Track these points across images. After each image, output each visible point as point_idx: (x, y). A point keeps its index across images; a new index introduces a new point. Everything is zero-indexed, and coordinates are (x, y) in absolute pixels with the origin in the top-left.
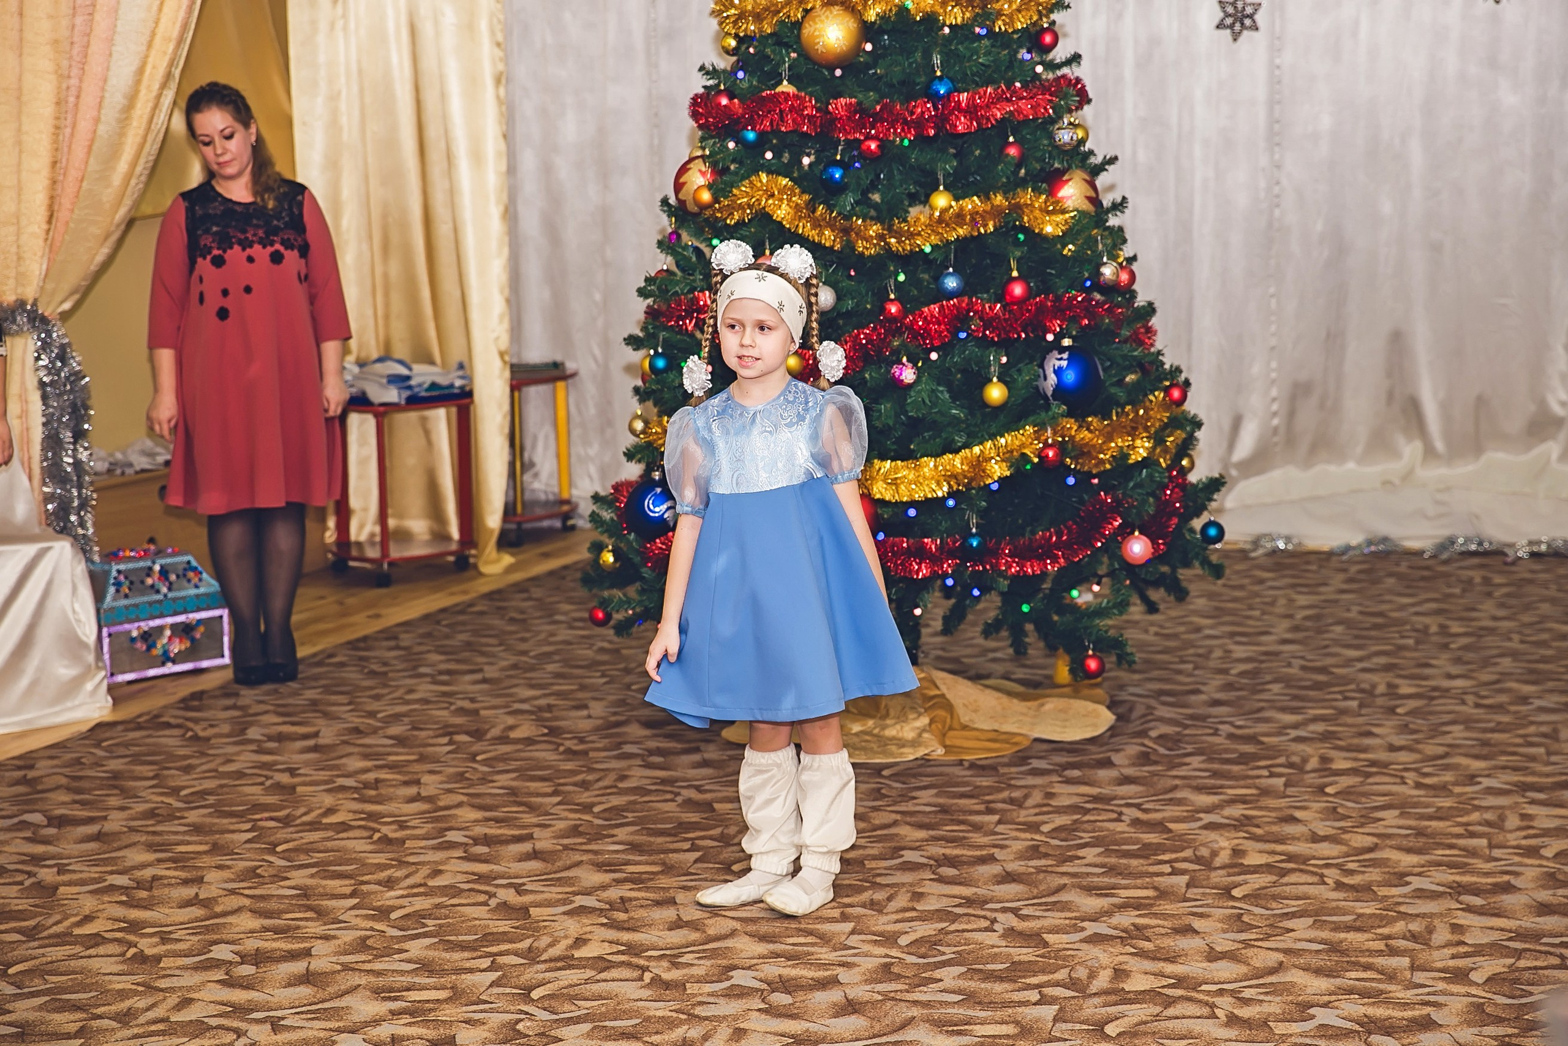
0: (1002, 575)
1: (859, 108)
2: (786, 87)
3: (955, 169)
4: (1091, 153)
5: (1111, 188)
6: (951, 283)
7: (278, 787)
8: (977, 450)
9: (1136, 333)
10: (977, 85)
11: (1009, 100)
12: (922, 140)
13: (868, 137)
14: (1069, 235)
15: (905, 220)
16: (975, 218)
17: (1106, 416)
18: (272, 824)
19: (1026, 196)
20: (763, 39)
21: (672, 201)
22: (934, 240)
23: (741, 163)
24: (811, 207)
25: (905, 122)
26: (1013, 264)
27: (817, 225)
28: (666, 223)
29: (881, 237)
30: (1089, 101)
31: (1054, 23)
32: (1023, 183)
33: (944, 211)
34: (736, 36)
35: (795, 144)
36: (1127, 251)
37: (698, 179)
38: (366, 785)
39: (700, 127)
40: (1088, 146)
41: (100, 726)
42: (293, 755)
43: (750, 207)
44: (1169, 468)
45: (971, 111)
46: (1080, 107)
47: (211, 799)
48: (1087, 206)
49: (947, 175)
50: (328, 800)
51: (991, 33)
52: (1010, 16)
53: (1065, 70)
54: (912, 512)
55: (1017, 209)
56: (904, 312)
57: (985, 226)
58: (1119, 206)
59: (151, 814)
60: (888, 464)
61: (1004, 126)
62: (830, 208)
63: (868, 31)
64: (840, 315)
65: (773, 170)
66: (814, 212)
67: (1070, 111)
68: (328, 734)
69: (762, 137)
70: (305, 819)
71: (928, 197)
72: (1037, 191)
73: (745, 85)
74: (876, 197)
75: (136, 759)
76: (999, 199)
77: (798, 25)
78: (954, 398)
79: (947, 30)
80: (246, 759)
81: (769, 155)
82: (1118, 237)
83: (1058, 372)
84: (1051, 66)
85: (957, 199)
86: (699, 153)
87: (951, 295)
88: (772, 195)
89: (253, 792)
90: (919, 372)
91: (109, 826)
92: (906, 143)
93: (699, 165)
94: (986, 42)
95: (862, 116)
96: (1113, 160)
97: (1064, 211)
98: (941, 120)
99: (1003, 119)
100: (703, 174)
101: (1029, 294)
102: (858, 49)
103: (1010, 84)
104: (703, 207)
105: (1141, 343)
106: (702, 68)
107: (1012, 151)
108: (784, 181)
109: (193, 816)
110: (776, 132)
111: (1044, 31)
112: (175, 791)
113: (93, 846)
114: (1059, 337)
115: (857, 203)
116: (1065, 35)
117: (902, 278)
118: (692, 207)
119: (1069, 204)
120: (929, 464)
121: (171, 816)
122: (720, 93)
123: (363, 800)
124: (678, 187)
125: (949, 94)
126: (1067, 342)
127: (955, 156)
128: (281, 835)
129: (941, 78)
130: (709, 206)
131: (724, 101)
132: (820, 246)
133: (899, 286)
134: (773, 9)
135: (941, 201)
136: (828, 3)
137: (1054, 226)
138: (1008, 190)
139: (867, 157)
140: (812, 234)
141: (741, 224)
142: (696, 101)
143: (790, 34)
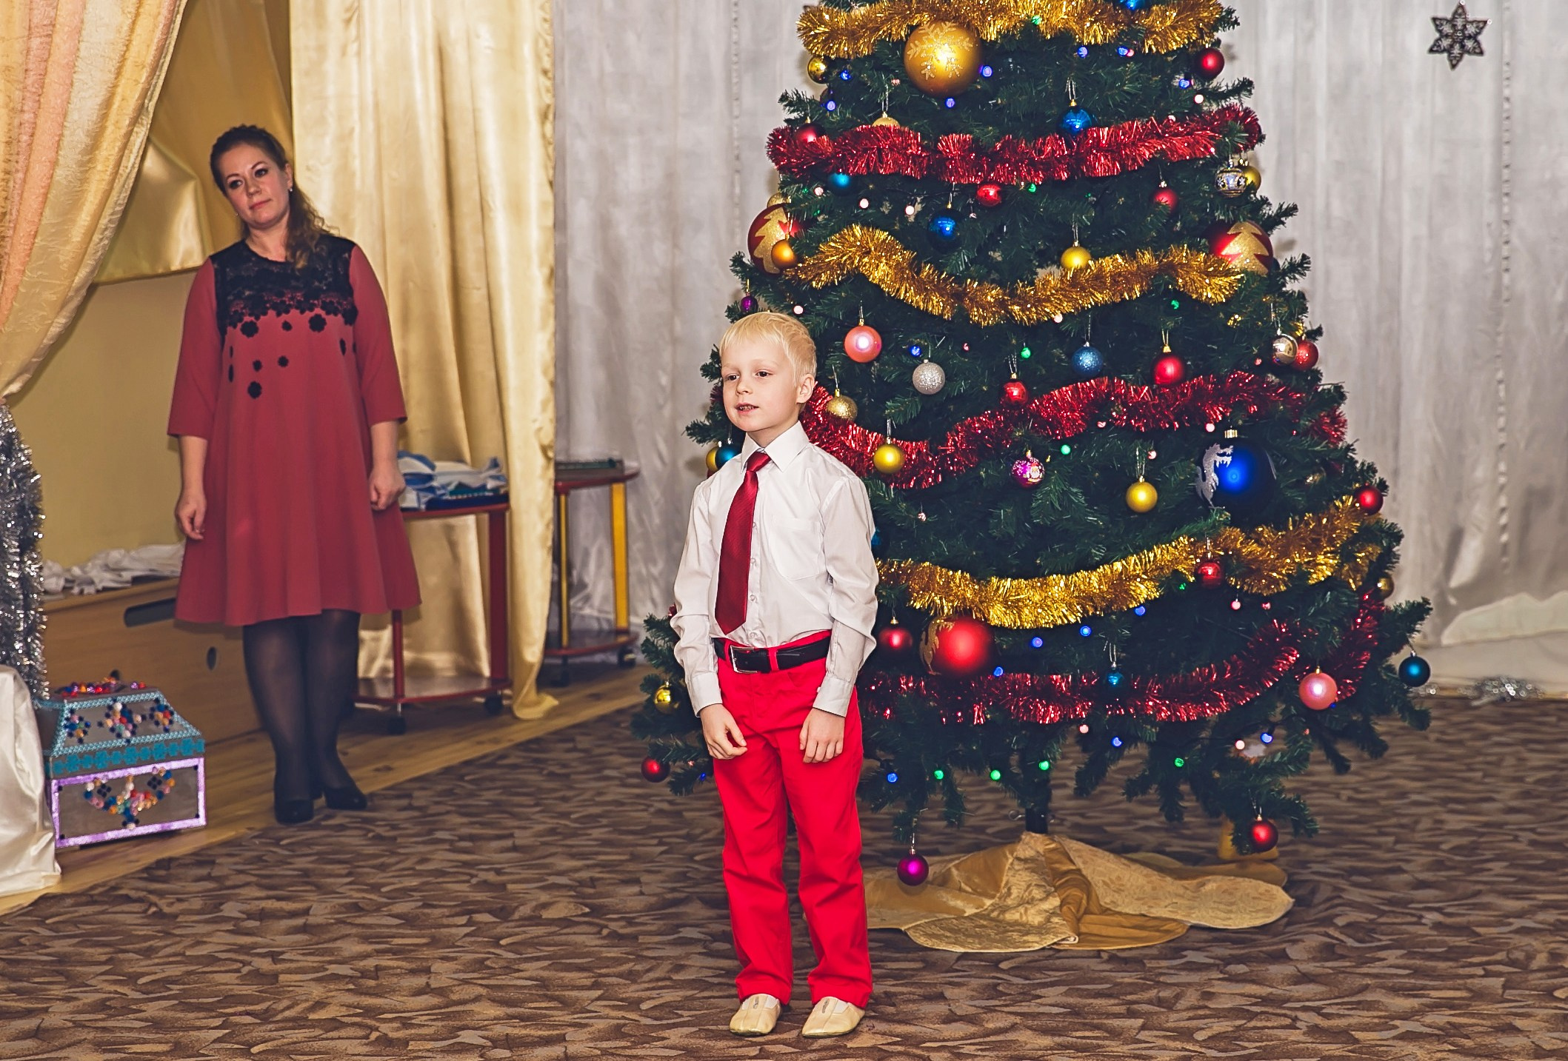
0: (1151, 721)
1: (976, 146)
2: (885, 121)
3: (1093, 220)
4: (1265, 201)
5: (1290, 245)
6: (1087, 360)
7: (257, 975)
8: (1118, 566)
9: (1320, 422)
10: (1123, 118)
11: (1160, 137)
12: (1051, 185)
13: (986, 182)
14: (1231, 304)
15: (1032, 283)
16: (1121, 280)
17: (1279, 525)
18: (248, 1019)
19: (1181, 254)
20: (860, 61)
21: (747, 259)
22: (1068, 307)
23: (831, 213)
24: (916, 266)
25: (1033, 165)
26: (1165, 338)
27: (923, 288)
29: (1001, 304)
30: (1261, 138)
31: (1218, 42)
32: (1178, 239)
33: (1078, 272)
34: (827, 60)
35: (899, 190)
36: (1307, 323)
37: (776, 232)
38: (364, 974)
39: (781, 169)
40: (1261, 193)
41: (45, 899)
42: (277, 936)
43: (841, 266)
44: (1361, 591)
45: (1113, 150)
46: (1250, 145)
47: (176, 989)
48: (1257, 267)
49: (1083, 229)
50: (317, 992)
51: (1139, 54)
52: (1164, 34)
53: (1233, 101)
54: (1038, 642)
55: (1170, 270)
56: (1029, 395)
57: (1131, 290)
58: (1300, 267)
59: (101, 1006)
60: (1008, 583)
61: (1155, 167)
62: (939, 268)
63: (985, 52)
64: (950, 399)
65: (869, 222)
66: (918, 275)
67: (1238, 151)
68: (321, 911)
69: (855, 179)
70: (287, 1014)
71: (1060, 254)
72: (1195, 248)
73: (836, 118)
74: (997, 256)
75: (87, 940)
76: (1147, 258)
77: (902, 45)
78: (1091, 503)
79: (1084, 51)
80: (219, 940)
81: (864, 204)
82: (1298, 303)
83: (1220, 470)
84: (1215, 95)
85: (1095, 257)
86: (780, 201)
87: (1087, 375)
88: (868, 253)
89: (227, 980)
90: (1047, 469)
91: (51, 1020)
92: (1033, 189)
93: (779, 215)
94: (1131, 65)
95: (981, 156)
96: (1291, 211)
97: (1228, 273)
98: (1076, 161)
99: (1153, 160)
100: (783, 226)
101: (1184, 374)
102: (975, 72)
103: (1162, 117)
104: (783, 266)
105: (1325, 436)
106: (784, 98)
107: (1164, 199)
108: (883, 235)
109: (153, 1009)
110: (873, 175)
111: (1205, 52)
112: (132, 979)
113: (30, 1043)
114: (1222, 427)
115: (972, 261)
116: (1233, 58)
117: (1026, 353)
118: (769, 267)
119: (1236, 264)
120: (1058, 584)
121: (125, 1010)
122: (805, 128)
123: (359, 992)
124: (754, 242)
125: (1086, 128)
126: (1231, 434)
127: (1095, 205)
128: (258, 1033)
129: (1076, 110)
130: (791, 265)
131: (811, 138)
132: (926, 314)
133: (1023, 363)
134: (869, 26)
135: (1076, 259)
136: (939, 18)
137: (1213, 291)
138: (1159, 246)
139: (985, 206)
140: (917, 300)
141: (829, 287)
142: (776, 138)
143: (891, 56)
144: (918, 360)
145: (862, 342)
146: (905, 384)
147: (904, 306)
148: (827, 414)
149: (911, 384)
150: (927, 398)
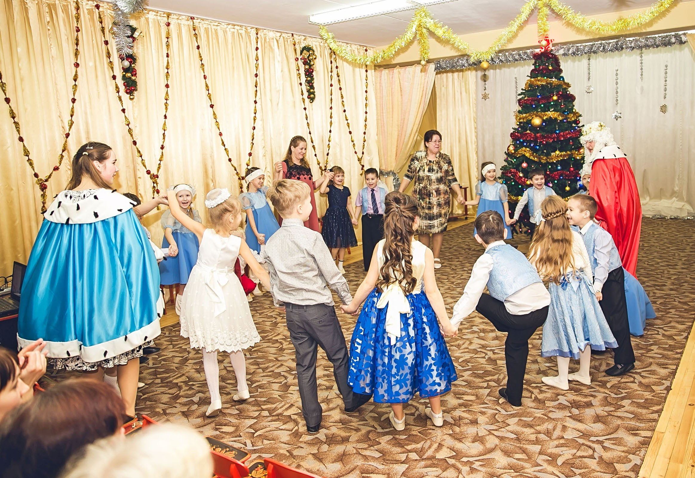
1: (542, 135)
2: (528, 132)
6: (559, 168)
10: (565, 131)
11: (570, 134)
12: (554, 141)
13: (544, 141)
15: (551, 156)
16: (564, 156)
19: (575, 152)
20: (524, 122)
21: (507, 152)
22: (556, 160)
23: (520, 145)
24: (533, 154)
25: (551, 138)
26: (571, 164)
27: (534, 157)
28: (505, 156)
29: (546, 159)
31: (579, 119)
32: (573, 149)
33: (558, 154)
34: (519, 122)
35: (530, 142)
37: (511, 148)
39: (512, 139)
43: (521, 154)
45: (563, 136)
49: (559, 148)
51: (567, 122)
52: (571, 118)
55: (572, 154)
56: (550, 173)
57: (566, 157)
61: (570, 139)
62: (536, 154)
63: (544, 121)
65: (526, 147)
69: (524, 140)
71: (555, 152)
73: (521, 131)
74: (545, 152)
76: (569, 152)
77: (531, 120)
78: (560, 190)
79: (559, 121)
81: (525, 144)
85: (560, 152)
86: (512, 144)
87: (559, 170)
88: (526, 152)
90: (553, 185)
92: (551, 142)
93: (511, 146)
95: (543, 137)
97: (581, 154)
98: (558, 138)
99: (569, 137)
100: (513, 147)
101: (574, 170)
102: (542, 125)
103: (571, 131)
104: (513, 153)
106: (512, 128)
107: (571, 143)
108: (528, 149)
110: (526, 140)
111: (577, 121)
115: (542, 153)
117: (550, 167)
118: (510, 153)
122: (516, 132)
124: (508, 150)
125: (559, 133)
127: (561, 144)
129: (558, 130)
131: (517, 134)
132: (535, 161)
133: (549, 169)
134: (526, 117)
135: (557, 152)
136: (536, 116)
137: (579, 157)
138: (570, 151)
139: (543, 145)
141: (519, 157)
142: (512, 134)
143: (529, 122)
145: (524, 165)
147: (532, 160)
148: (519, 176)
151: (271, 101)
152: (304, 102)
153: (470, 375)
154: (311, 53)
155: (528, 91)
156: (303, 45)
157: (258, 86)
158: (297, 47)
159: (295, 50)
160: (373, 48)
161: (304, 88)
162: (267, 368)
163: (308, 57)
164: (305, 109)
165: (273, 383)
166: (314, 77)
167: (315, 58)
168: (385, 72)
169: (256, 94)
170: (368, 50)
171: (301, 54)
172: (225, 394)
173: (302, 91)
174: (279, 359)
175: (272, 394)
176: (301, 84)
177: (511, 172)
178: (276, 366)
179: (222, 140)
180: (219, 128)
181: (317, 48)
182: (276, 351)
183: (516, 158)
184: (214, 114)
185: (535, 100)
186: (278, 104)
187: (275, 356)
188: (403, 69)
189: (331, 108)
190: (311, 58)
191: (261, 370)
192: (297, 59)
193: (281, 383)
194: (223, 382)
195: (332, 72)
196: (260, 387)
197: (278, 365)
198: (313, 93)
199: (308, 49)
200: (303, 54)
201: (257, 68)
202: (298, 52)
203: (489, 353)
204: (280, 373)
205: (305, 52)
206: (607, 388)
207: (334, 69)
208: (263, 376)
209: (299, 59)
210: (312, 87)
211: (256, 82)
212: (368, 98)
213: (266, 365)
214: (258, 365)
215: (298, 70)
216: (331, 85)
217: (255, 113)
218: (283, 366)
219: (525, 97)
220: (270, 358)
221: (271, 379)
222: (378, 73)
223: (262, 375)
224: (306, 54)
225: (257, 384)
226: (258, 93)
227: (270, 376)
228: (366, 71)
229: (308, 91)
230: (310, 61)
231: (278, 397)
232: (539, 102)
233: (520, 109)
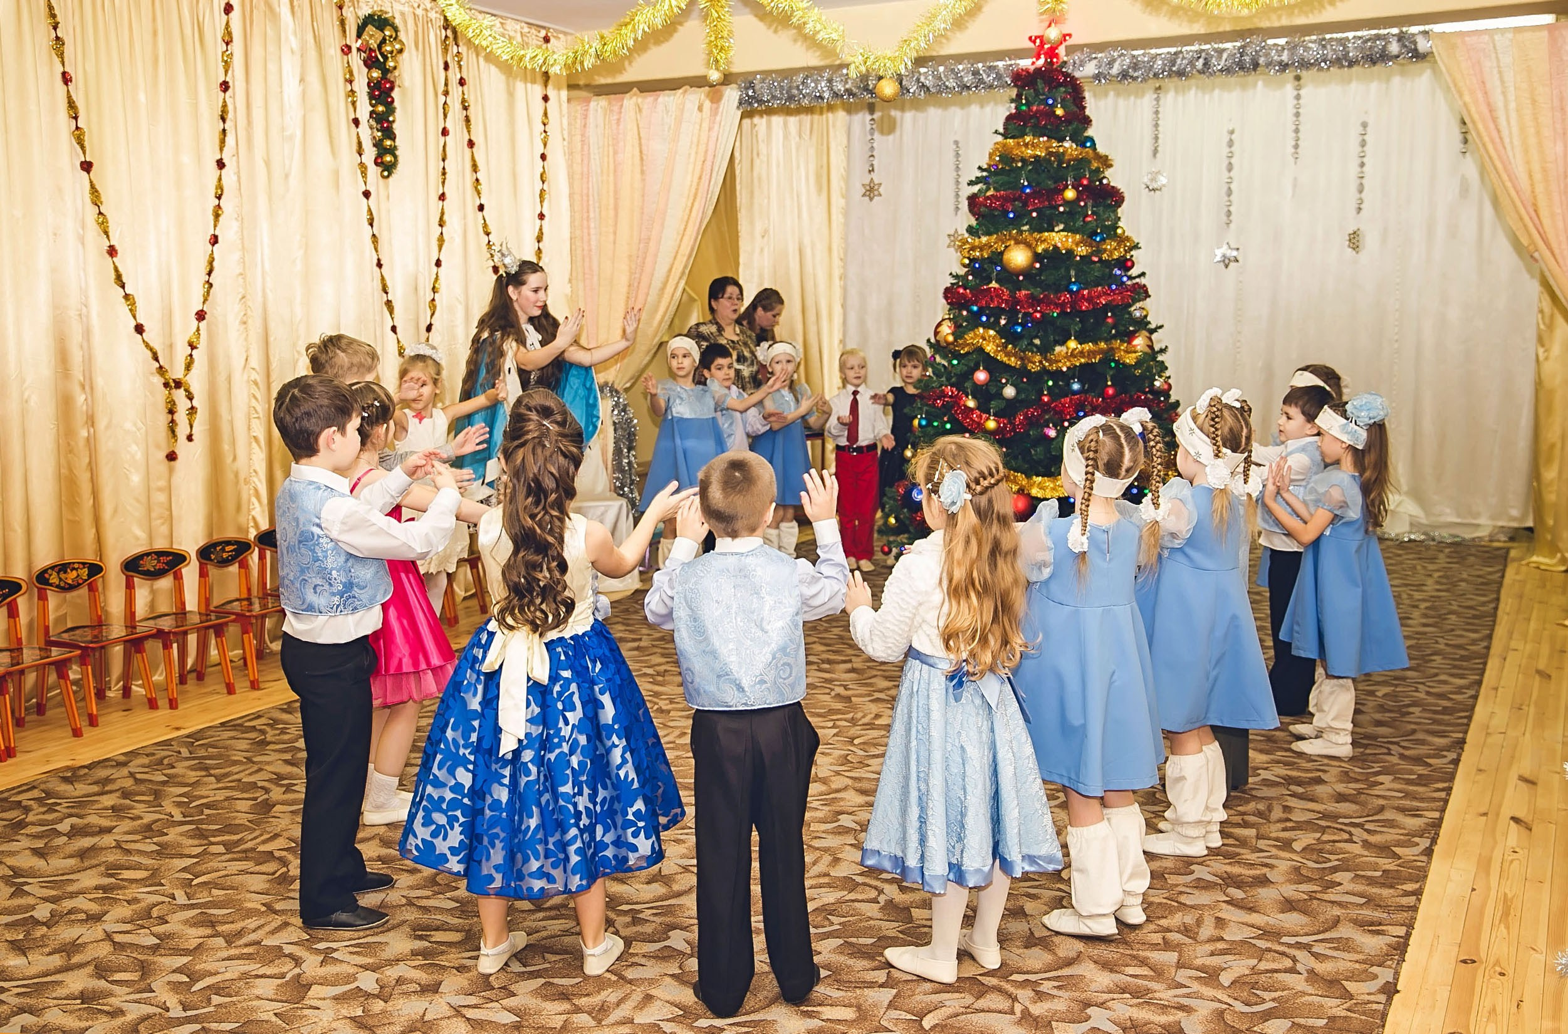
1: (1032, 296)
2: (994, 284)
3: (1080, 328)
4: (1149, 322)
6: (1076, 387)
10: (1094, 286)
11: (1108, 295)
12: (1063, 314)
13: (1036, 311)
14: (1138, 364)
15: (1053, 354)
16: (1092, 353)
19: (1117, 343)
20: (983, 259)
21: (933, 340)
22: (1068, 364)
23: (969, 322)
24: (1005, 345)
25: (1055, 304)
26: (1108, 378)
27: (1008, 355)
29: (1040, 362)
30: (1149, 296)
31: (1132, 256)
32: (1115, 337)
33: (1073, 350)
34: (969, 258)
35: (997, 313)
37: (946, 330)
39: (949, 303)
43: (973, 344)
45: (1089, 299)
46: (1145, 299)
48: (1147, 350)
49: (1076, 332)
51: (1100, 260)
52: (1111, 252)
53: (1138, 280)
55: (1112, 350)
56: (1051, 401)
57: (1096, 358)
58: (1164, 350)
61: (1106, 307)
62: (1015, 347)
63: (1037, 257)
64: (1018, 401)
65: (986, 326)
66: (1006, 348)
67: (1139, 301)
69: (981, 309)
71: (1065, 342)
72: (1122, 341)
73: (973, 283)
74: (1038, 342)
76: (1103, 345)
77: (1002, 253)
79: (1078, 258)
81: (984, 319)
82: (1164, 366)
84: (1130, 278)
85: (1080, 343)
86: (948, 316)
87: (1075, 393)
88: (985, 339)
92: (1055, 314)
93: (947, 323)
94: (1098, 265)
95: (1034, 301)
96: (1161, 327)
97: (1135, 352)
98: (1074, 304)
99: (1105, 304)
100: (949, 327)
101: (1116, 394)
102: (1032, 266)
103: (1110, 286)
104: (948, 344)
106: (950, 274)
107: (1110, 320)
108: (992, 332)
110: (988, 307)
111: (1127, 260)
115: (1029, 344)
117: (1050, 383)
118: (943, 344)
119: (1138, 349)
122: (959, 287)
124: (936, 333)
125: (1078, 290)
127: (1081, 322)
129: (1074, 282)
130: (952, 343)
131: (961, 291)
132: (1009, 366)
133: (1049, 388)
134: (989, 245)
135: (1072, 344)
136: (1017, 243)
137: (1130, 359)
138: (1106, 341)
139: (1035, 321)
140: (1005, 359)
141: (968, 353)
142: (947, 290)
143: (997, 258)
144: (1006, 384)
145: (981, 376)
146: (999, 395)
147: (1002, 362)
148: (966, 406)
149: (1001, 394)
150: (1008, 401)
151: (268, 163)
152: (364, 174)
153: (840, 950)
154: (387, 33)
155: (997, 173)
156: (365, 11)
157: (230, 116)
158: (348, 12)
159: (342, 23)
160: (565, 34)
161: (366, 133)
162: (240, 934)
163: (380, 47)
164: (367, 194)
165: (258, 976)
166: (396, 104)
167: (401, 51)
168: (599, 104)
169: (222, 142)
170: (552, 40)
171: (359, 36)
172: (108, 1013)
173: (360, 144)
174: (278, 906)
175: (253, 1010)
176: (356, 122)
177: (943, 395)
178: (267, 929)
179: (116, 270)
180: (106, 233)
181: (405, 22)
182: (267, 886)
183: (957, 356)
184: (94, 190)
185: (1015, 200)
186: (287, 176)
187: (266, 899)
188: (647, 100)
189: (442, 197)
190: (389, 48)
191: (220, 941)
192: (346, 50)
193: (282, 976)
194: (100, 977)
195: (446, 93)
196: (217, 989)
197: (274, 925)
198: (392, 151)
199: (379, 21)
200: (365, 36)
201: (227, 66)
202: (352, 30)
203: (887, 888)
204: (280, 948)
205: (370, 29)
206: (1220, 986)
207: (456, 91)
208: (229, 959)
209: (354, 50)
210: (389, 133)
211: (225, 106)
212: (549, 175)
213: (238, 926)
214: (212, 924)
215: (351, 82)
216: (445, 132)
217: (219, 198)
218: (290, 929)
219: (988, 189)
220: (249, 905)
221: (252, 967)
222: (578, 108)
223: (225, 954)
224: (373, 37)
225: (209, 981)
226: (230, 139)
227: (248, 957)
228: (546, 99)
229: (378, 144)
230: (386, 58)
231: (274, 1019)
232: (1025, 204)
233: (973, 222)
